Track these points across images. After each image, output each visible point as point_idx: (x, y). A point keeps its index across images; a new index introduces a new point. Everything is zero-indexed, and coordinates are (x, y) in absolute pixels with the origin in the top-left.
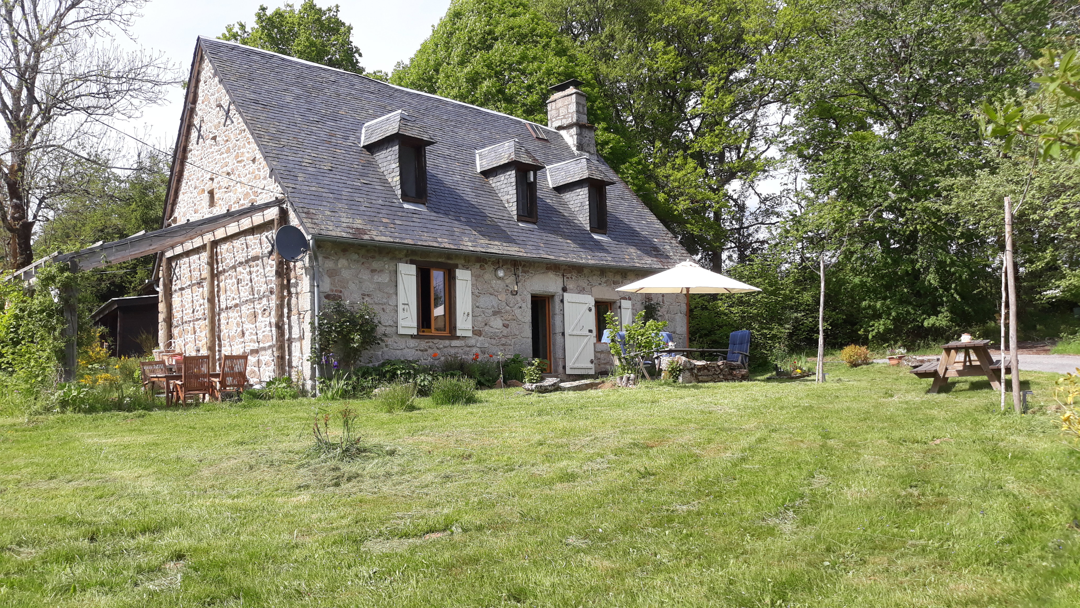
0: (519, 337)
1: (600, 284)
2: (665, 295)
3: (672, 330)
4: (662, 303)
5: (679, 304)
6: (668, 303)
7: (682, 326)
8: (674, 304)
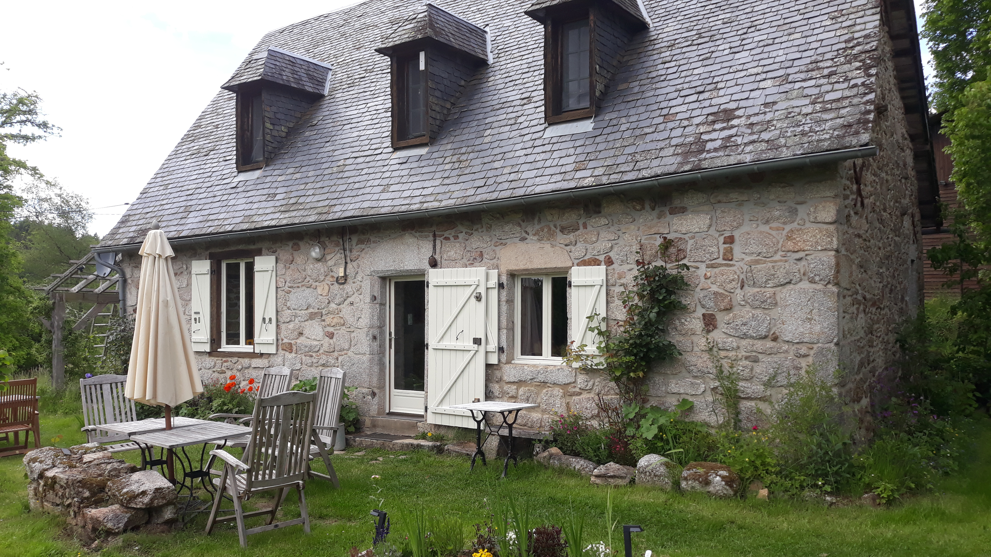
0: (350, 353)
1: (523, 239)
2: (737, 238)
3: (763, 331)
4: (724, 259)
5: (801, 255)
6: (748, 258)
7: (810, 320)
8: (777, 257)
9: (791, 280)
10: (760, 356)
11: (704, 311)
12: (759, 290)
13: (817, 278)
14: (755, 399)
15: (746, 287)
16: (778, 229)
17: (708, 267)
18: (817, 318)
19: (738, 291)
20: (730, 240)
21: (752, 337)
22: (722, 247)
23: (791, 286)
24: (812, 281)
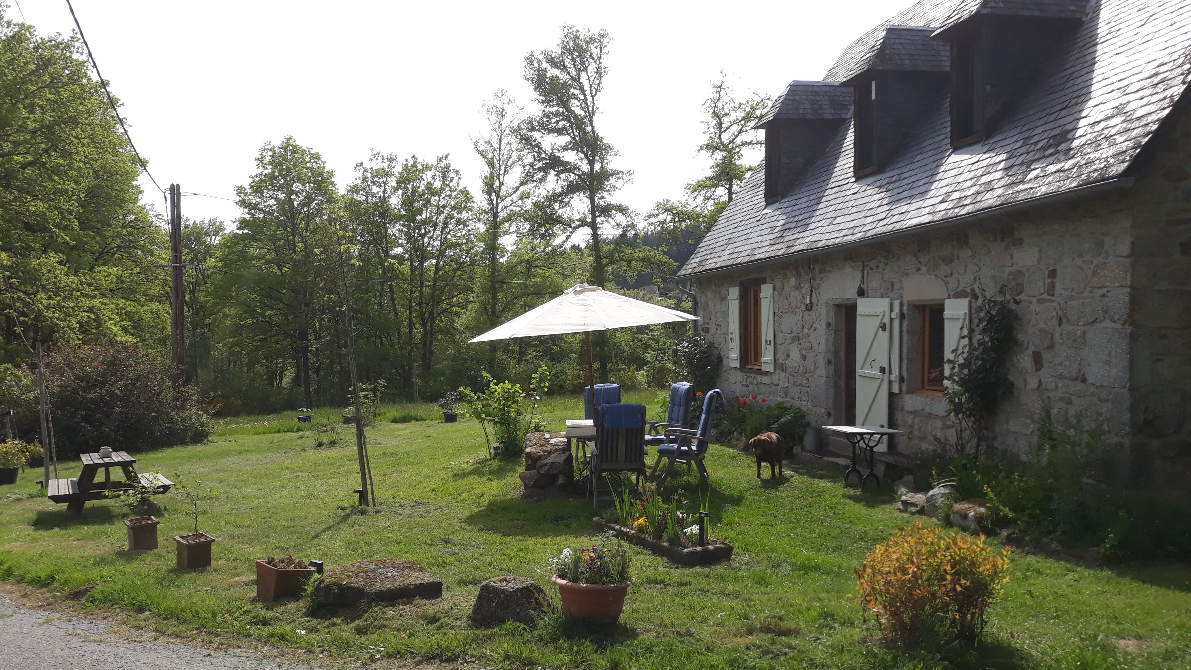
0: (815, 375)
1: (918, 270)
2: (1057, 272)
3: (1075, 372)
4: (1048, 295)
5: (1104, 291)
6: (1065, 294)
7: (1108, 362)
8: (1086, 293)
9: (1096, 319)
10: (1074, 398)
11: (1034, 349)
12: (1073, 327)
13: (1116, 318)
15: (1063, 325)
16: (1087, 263)
17: (1037, 302)
18: (1115, 360)
19: (1058, 328)
20: (1053, 274)
21: (1066, 378)
22: (1047, 281)
23: (1098, 325)
24: (1112, 320)
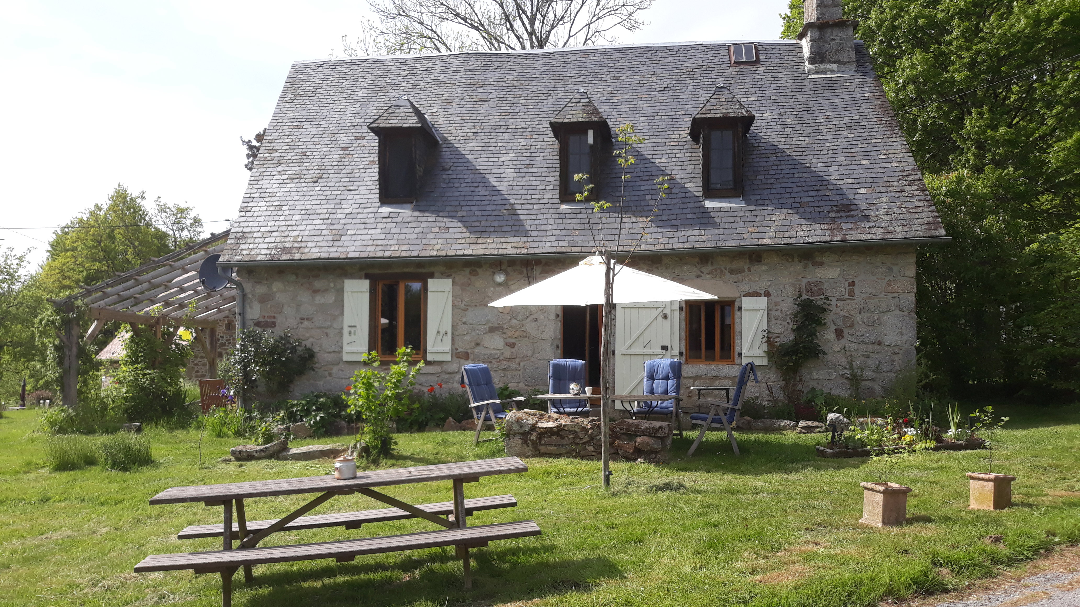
0: (533, 359)
1: (698, 276)
2: (856, 283)
3: (873, 339)
4: (849, 296)
5: (896, 295)
6: (864, 296)
7: (900, 333)
8: (882, 295)
9: (890, 309)
10: (871, 354)
11: (836, 327)
12: (870, 315)
13: (904, 309)
14: (869, 380)
15: (863, 313)
16: (882, 279)
17: (838, 300)
18: (905, 331)
19: (858, 315)
20: (852, 284)
21: (866, 343)
22: (847, 288)
23: (890, 313)
24: (901, 310)
